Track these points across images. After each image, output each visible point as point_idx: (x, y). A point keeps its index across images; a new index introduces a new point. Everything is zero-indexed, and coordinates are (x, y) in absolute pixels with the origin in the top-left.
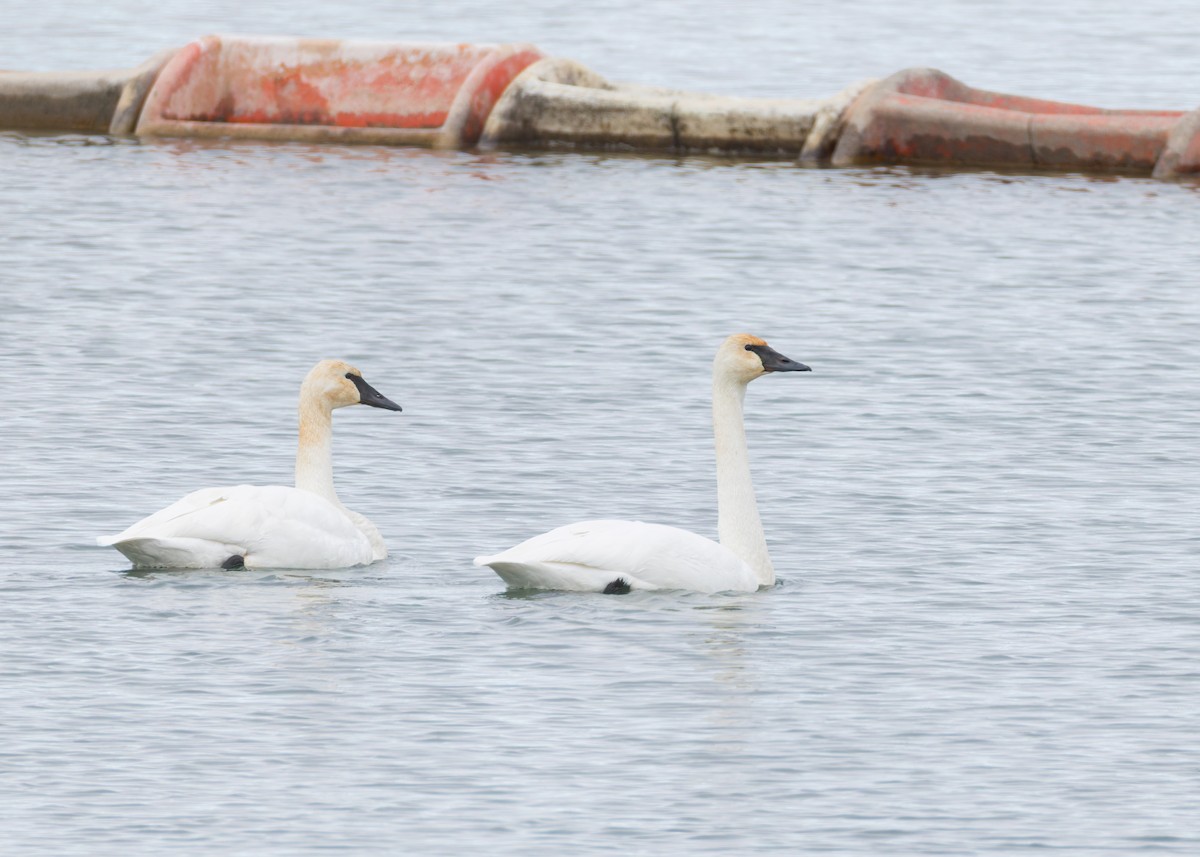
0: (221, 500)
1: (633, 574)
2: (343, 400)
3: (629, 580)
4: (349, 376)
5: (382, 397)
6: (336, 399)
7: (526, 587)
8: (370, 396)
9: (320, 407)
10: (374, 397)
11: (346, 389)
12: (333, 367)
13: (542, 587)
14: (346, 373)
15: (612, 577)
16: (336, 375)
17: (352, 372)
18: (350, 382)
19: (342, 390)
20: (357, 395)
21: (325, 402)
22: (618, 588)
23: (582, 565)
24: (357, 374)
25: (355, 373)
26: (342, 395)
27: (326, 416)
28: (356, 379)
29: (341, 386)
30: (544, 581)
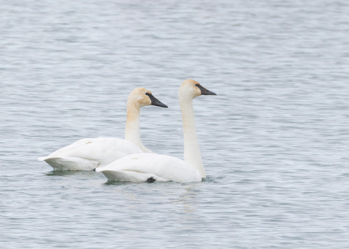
0: (90, 142)
1: (157, 175)
2: (145, 104)
3: (155, 177)
4: (147, 94)
5: (160, 102)
6: (141, 104)
7: (116, 180)
8: (155, 102)
9: (136, 106)
10: (157, 102)
11: (146, 99)
12: (141, 90)
13: (122, 180)
14: (146, 93)
15: (149, 176)
16: (142, 94)
17: (148, 93)
18: (147, 96)
19: (144, 99)
20: (150, 101)
21: (138, 104)
22: (151, 180)
23: (138, 171)
24: (150, 93)
25: (149, 92)
26: (144, 102)
27: (138, 110)
28: (149, 95)
29: (144, 98)
30: (123, 178)
